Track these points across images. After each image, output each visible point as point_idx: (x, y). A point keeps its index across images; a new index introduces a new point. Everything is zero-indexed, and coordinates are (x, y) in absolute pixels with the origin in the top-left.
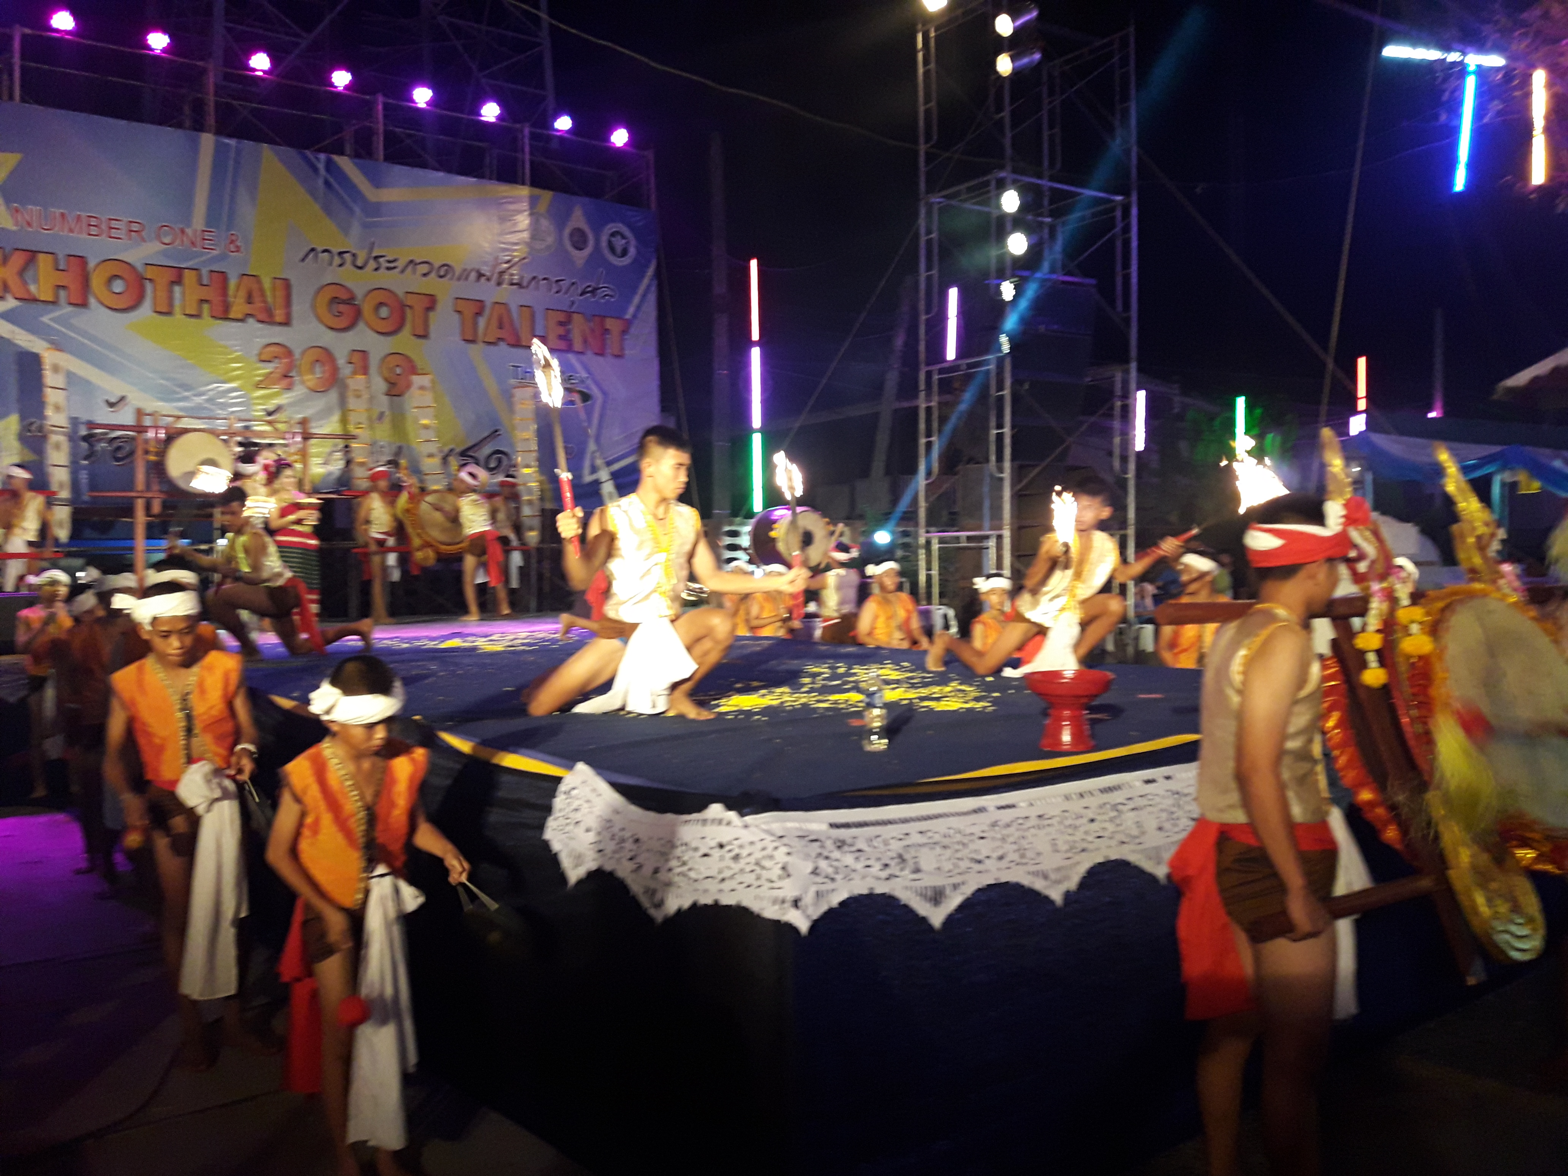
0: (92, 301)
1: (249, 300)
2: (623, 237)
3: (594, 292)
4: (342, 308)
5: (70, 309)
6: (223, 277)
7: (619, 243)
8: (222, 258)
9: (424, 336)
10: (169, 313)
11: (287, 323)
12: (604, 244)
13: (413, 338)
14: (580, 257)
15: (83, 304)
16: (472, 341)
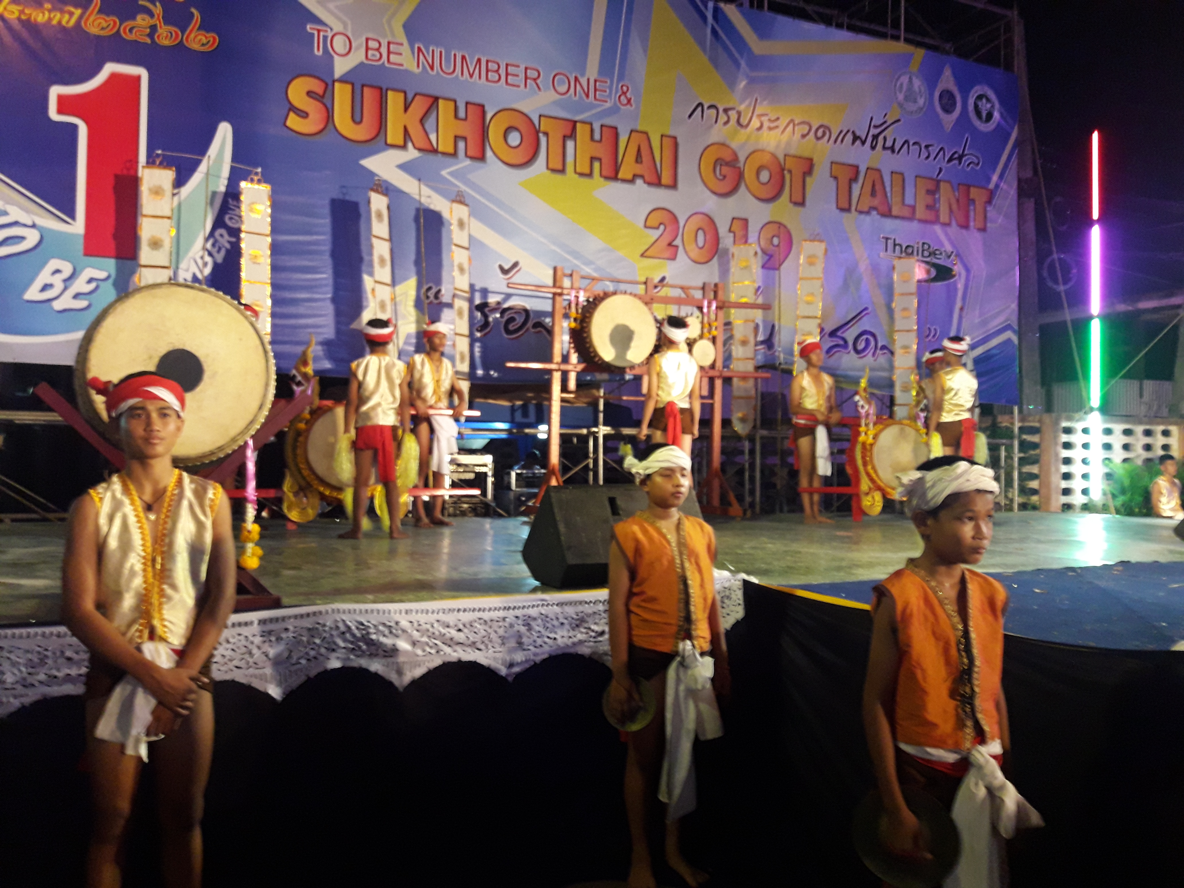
0: (489, 153)
1: (638, 158)
2: (988, 100)
3: (960, 158)
4: (726, 170)
5: (468, 162)
6: (615, 131)
7: (985, 106)
8: (614, 111)
9: (802, 204)
10: (562, 171)
11: (674, 186)
12: (971, 107)
13: (791, 205)
14: (949, 120)
15: (481, 158)
16: (848, 210)
